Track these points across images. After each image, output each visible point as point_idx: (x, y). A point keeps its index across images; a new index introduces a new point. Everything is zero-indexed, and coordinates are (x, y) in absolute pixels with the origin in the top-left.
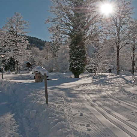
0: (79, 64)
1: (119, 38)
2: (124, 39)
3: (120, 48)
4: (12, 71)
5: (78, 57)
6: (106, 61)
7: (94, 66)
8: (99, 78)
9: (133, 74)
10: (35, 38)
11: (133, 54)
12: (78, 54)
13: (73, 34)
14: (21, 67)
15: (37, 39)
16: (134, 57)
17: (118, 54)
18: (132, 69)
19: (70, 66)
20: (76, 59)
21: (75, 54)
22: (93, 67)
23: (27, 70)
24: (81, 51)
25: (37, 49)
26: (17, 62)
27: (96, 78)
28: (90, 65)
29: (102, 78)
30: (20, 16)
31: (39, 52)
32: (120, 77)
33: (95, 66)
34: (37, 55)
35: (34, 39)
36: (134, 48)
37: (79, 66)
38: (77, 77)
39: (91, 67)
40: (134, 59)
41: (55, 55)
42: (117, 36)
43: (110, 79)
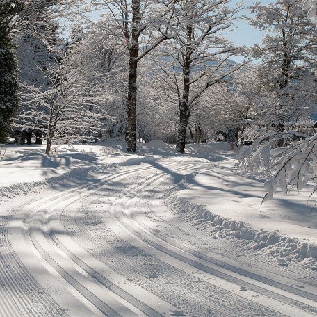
1: (136, 18)
2: (157, 22)
3: (140, 54)
6: (89, 98)
7: (45, 119)
8: (68, 164)
9: (183, 151)
11: (186, 81)
16: (187, 88)
17: (133, 77)
18: (180, 132)
22: (39, 121)
27: (56, 165)
28: (29, 114)
29: (77, 163)
32: (144, 161)
33: (48, 117)
36: (188, 59)
39: (33, 121)
40: (186, 97)
42: (130, 8)
43: (110, 166)
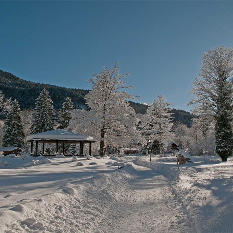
0: (225, 146)
4: (155, 154)
5: (225, 139)
10: (182, 111)
12: (224, 136)
13: (218, 115)
14: (166, 149)
15: (184, 112)
19: (217, 149)
20: (223, 142)
21: (221, 136)
23: (172, 153)
24: (227, 133)
25: (184, 127)
26: (162, 144)
30: (163, 99)
31: (186, 129)
34: (184, 133)
35: (180, 113)
37: (225, 149)
38: (225, 160)
41: (205, 134)
